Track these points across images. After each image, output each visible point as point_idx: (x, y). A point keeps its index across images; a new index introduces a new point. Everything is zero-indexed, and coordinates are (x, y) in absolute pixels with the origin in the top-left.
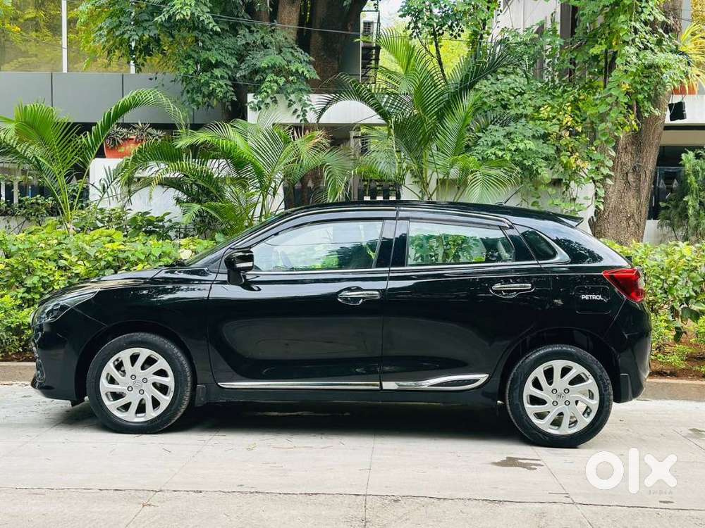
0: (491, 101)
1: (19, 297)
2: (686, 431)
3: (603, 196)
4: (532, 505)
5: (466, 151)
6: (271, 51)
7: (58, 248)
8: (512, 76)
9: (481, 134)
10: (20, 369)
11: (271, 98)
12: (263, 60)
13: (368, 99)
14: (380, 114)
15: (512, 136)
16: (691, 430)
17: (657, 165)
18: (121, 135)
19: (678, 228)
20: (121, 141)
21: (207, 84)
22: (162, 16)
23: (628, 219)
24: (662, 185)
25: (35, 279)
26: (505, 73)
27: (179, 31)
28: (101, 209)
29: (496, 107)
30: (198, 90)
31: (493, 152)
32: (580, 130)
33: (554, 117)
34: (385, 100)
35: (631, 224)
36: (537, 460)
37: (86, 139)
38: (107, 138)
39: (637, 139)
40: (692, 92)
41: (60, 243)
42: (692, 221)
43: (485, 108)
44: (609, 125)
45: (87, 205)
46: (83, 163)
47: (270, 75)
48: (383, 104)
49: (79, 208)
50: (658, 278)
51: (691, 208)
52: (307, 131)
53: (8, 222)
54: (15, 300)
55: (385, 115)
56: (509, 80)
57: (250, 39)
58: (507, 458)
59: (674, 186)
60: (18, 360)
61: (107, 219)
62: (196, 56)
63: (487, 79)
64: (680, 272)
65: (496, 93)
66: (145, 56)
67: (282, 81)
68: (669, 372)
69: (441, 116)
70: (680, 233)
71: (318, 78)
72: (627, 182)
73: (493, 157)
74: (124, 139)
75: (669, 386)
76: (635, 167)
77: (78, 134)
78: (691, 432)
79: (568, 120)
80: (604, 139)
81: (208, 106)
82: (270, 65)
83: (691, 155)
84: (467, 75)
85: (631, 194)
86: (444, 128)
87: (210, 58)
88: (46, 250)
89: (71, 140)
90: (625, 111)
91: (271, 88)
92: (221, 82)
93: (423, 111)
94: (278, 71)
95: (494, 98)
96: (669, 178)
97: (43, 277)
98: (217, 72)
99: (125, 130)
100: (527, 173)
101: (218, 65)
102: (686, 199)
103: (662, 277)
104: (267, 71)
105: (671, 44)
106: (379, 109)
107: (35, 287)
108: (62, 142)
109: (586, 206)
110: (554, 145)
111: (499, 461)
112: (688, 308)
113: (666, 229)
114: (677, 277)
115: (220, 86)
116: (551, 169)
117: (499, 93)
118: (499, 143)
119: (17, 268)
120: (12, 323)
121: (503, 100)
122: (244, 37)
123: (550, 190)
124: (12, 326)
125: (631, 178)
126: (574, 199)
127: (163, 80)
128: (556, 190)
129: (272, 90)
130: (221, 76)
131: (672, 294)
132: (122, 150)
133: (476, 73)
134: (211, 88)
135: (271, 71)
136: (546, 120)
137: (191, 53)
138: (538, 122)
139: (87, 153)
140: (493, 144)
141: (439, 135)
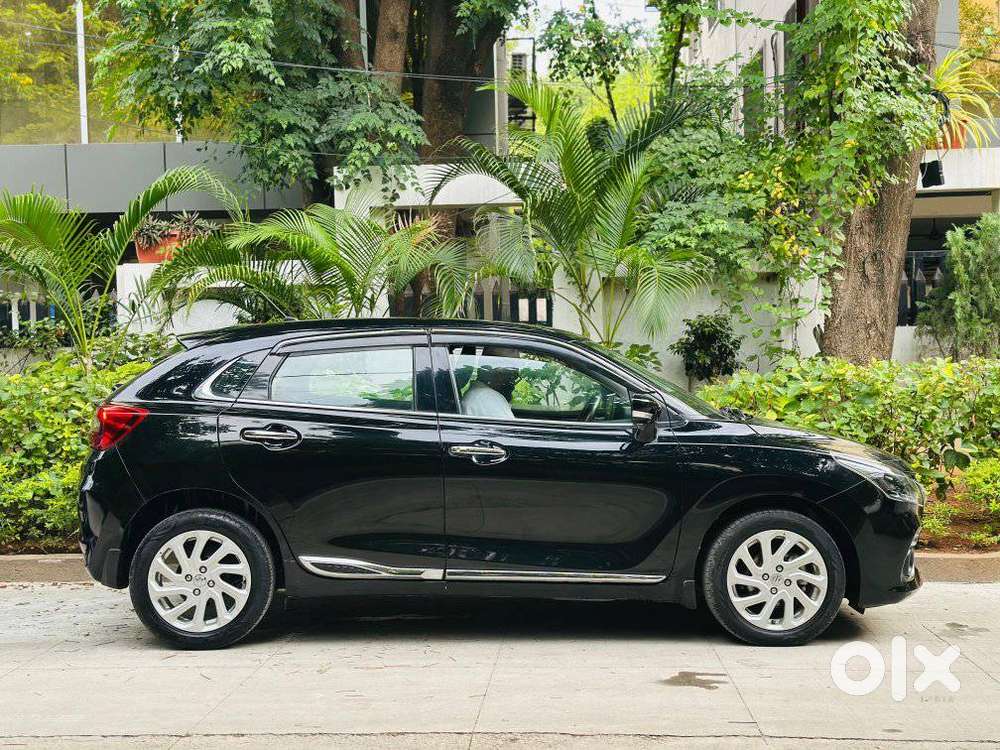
0: (674, 167)
1: (15, 463)
2: (941, 626)
3: (831, 296)
4: (703, 740)
5: (638, 238)
6: (362, 107)
7: (67, 392)
8: (704, 131)
9: (657, 215)
10: (17, 565)
11: (363, 172)
12: (351, 121)
13: (498, 171)
14: (516, 191)
15: (699, 216)
16: (948, 625)
17: (908, 249)
18: (159, 230)
19: (943, 336)
20: (159, 239)
21: (276, 156)
22: (204, 64)
23: (867, 328)
24: (919, 276)
25: (37, 438)
26: (694, 126)
27: (237, 82)
28: (132, 336)
29: (681, 175)
30: (263, 165)
31: (672, 238)
32: (797, 205)
33: (760, 187)
34: (522, 170)
35: (872, 333)
36: (722, 675)
37: (105, 240)
38: (138, 235)
39: (877, 215)
40: (956, 144)
41: (69, 387)
42: (962, 327)
43: (666, 177)
44: (834, 196)
45: (115, 329)
46: (102, 272)
47: (359, 142)
48: (520, 176)
49: (104, 335)
50: (908, 410)
51: (959, 310)
52: (417, 217)
53: (5, 357)
54: (9, 468)
55: (522, 192)
56: (700, 136)
57: (334, 90)
58: (680, 673)
59: (936, 278)
60: (16, 552)
61: (141, 349)
62: (260, 117)
63: (670, 136)
64: (939, 401)
65: (682, 155)
66: (192, 118)
67: (376, 149)
68: (926, 542)
69: (601, 191)
70: (946, 344)
71: (429, 143)
72: (864, 275)
73: (673, 246)
74: (163, 236)
75: (926, 562)
76: (875, 255)
77: (95, 232)
78: (948, 628)
79: (777, 191)
80: (827, 217)
81: (282, 185)
82: (360, 127)
83: (960, 232)
84: (635, 133)
85: (871, 291)
86: (606, 208)
87: (279, 121)
88: (51, 396)
89: (83, 242)
90: (857, 177)
91: (361, 158)
92: (295, 153)
93: (576, 185)
94: (371, 135)
95: (677, 163)
96: (929, 265)
97: (47, 434)
98: (290, 140)
99: (164, 223)
100: (723, 267)
101: (291, 129)
102: (951, 297)
103: (913, 408)
104: (356, 135)
105: (919, 81)
106: (513, 184)
107: (37, 449)
108: (71, 244)
109: (806, 311)
110: (760, 226)
111: (668, 678)
112: (954, 451)
113: (927, 339)
114: (934, 408)
115: (294, 157)
116: (758, 260)
117: (685, 155)
118: (681, 226)
119: (11, 423)
120: (5, 501)
121: (690, 164)
122: (326, 89)
123: (756, 290)
124: (5, 505)
125: (870, 269)
126: (796, 301)
127: (215, 151)
128: (764, 290)
129: (363, 161)
130: (296, 144)
131: (929, 432)
132: (161, 251)
133: (648, 130)
134: (281, 162)
135: (362, 134)
136: (748, 192)
137: (253, 113)
138: (737, 196)
139: (108, 258)
140: (673, 228)
141: (599, 218)
